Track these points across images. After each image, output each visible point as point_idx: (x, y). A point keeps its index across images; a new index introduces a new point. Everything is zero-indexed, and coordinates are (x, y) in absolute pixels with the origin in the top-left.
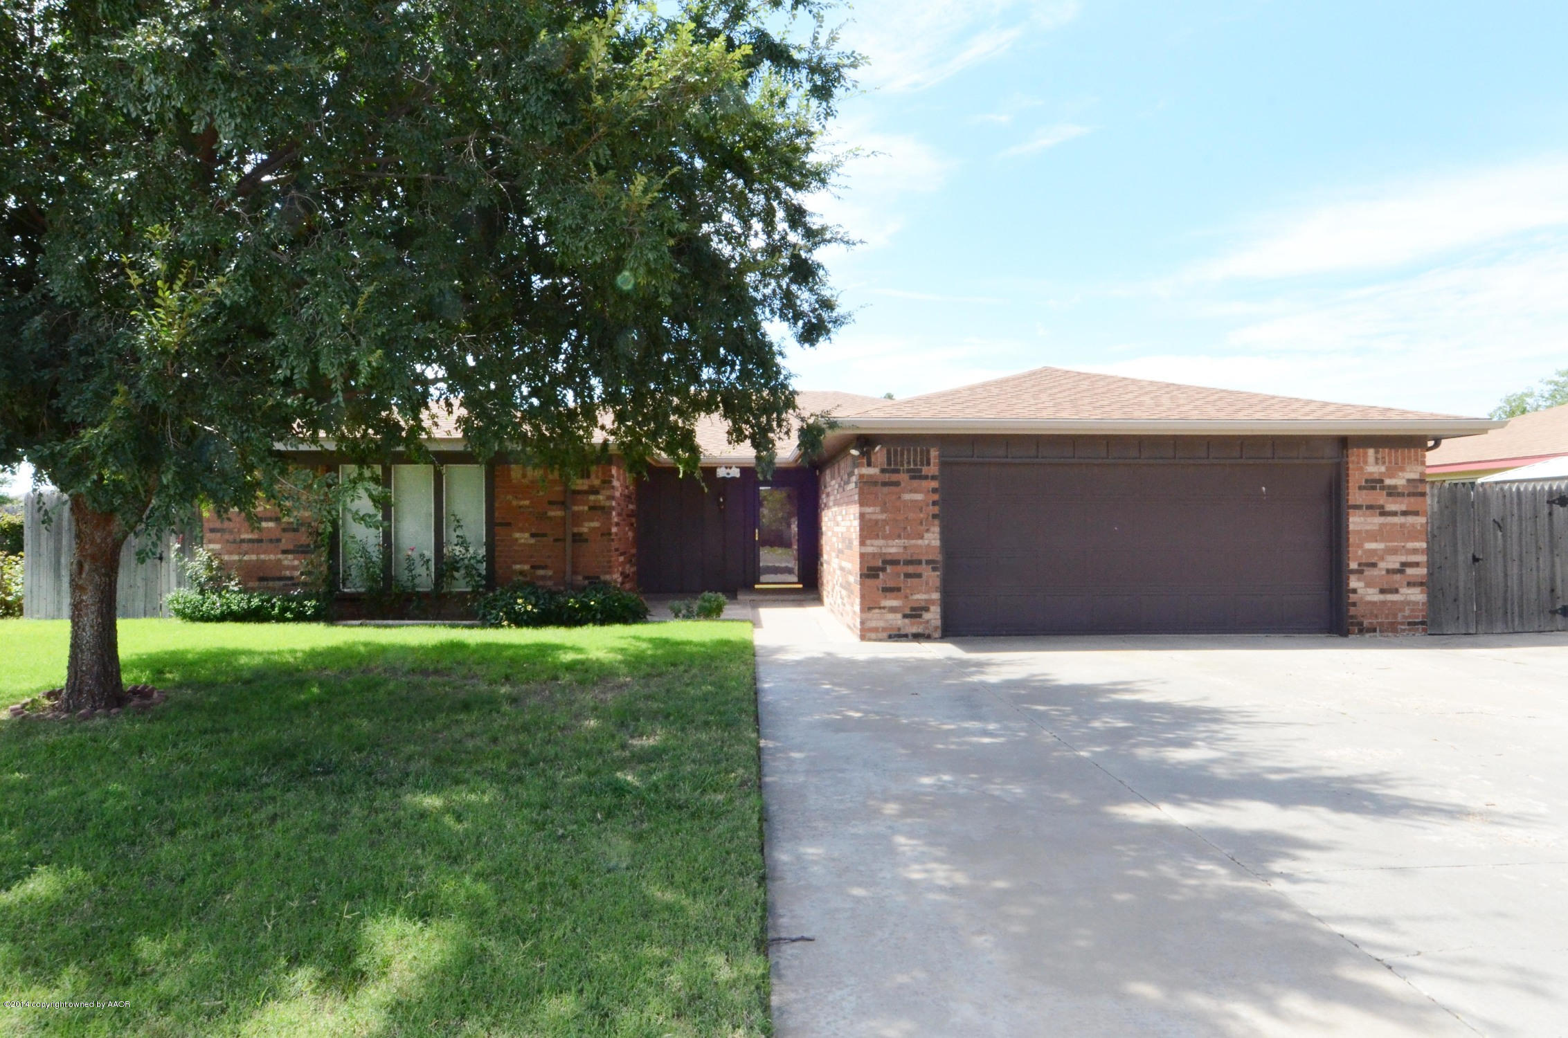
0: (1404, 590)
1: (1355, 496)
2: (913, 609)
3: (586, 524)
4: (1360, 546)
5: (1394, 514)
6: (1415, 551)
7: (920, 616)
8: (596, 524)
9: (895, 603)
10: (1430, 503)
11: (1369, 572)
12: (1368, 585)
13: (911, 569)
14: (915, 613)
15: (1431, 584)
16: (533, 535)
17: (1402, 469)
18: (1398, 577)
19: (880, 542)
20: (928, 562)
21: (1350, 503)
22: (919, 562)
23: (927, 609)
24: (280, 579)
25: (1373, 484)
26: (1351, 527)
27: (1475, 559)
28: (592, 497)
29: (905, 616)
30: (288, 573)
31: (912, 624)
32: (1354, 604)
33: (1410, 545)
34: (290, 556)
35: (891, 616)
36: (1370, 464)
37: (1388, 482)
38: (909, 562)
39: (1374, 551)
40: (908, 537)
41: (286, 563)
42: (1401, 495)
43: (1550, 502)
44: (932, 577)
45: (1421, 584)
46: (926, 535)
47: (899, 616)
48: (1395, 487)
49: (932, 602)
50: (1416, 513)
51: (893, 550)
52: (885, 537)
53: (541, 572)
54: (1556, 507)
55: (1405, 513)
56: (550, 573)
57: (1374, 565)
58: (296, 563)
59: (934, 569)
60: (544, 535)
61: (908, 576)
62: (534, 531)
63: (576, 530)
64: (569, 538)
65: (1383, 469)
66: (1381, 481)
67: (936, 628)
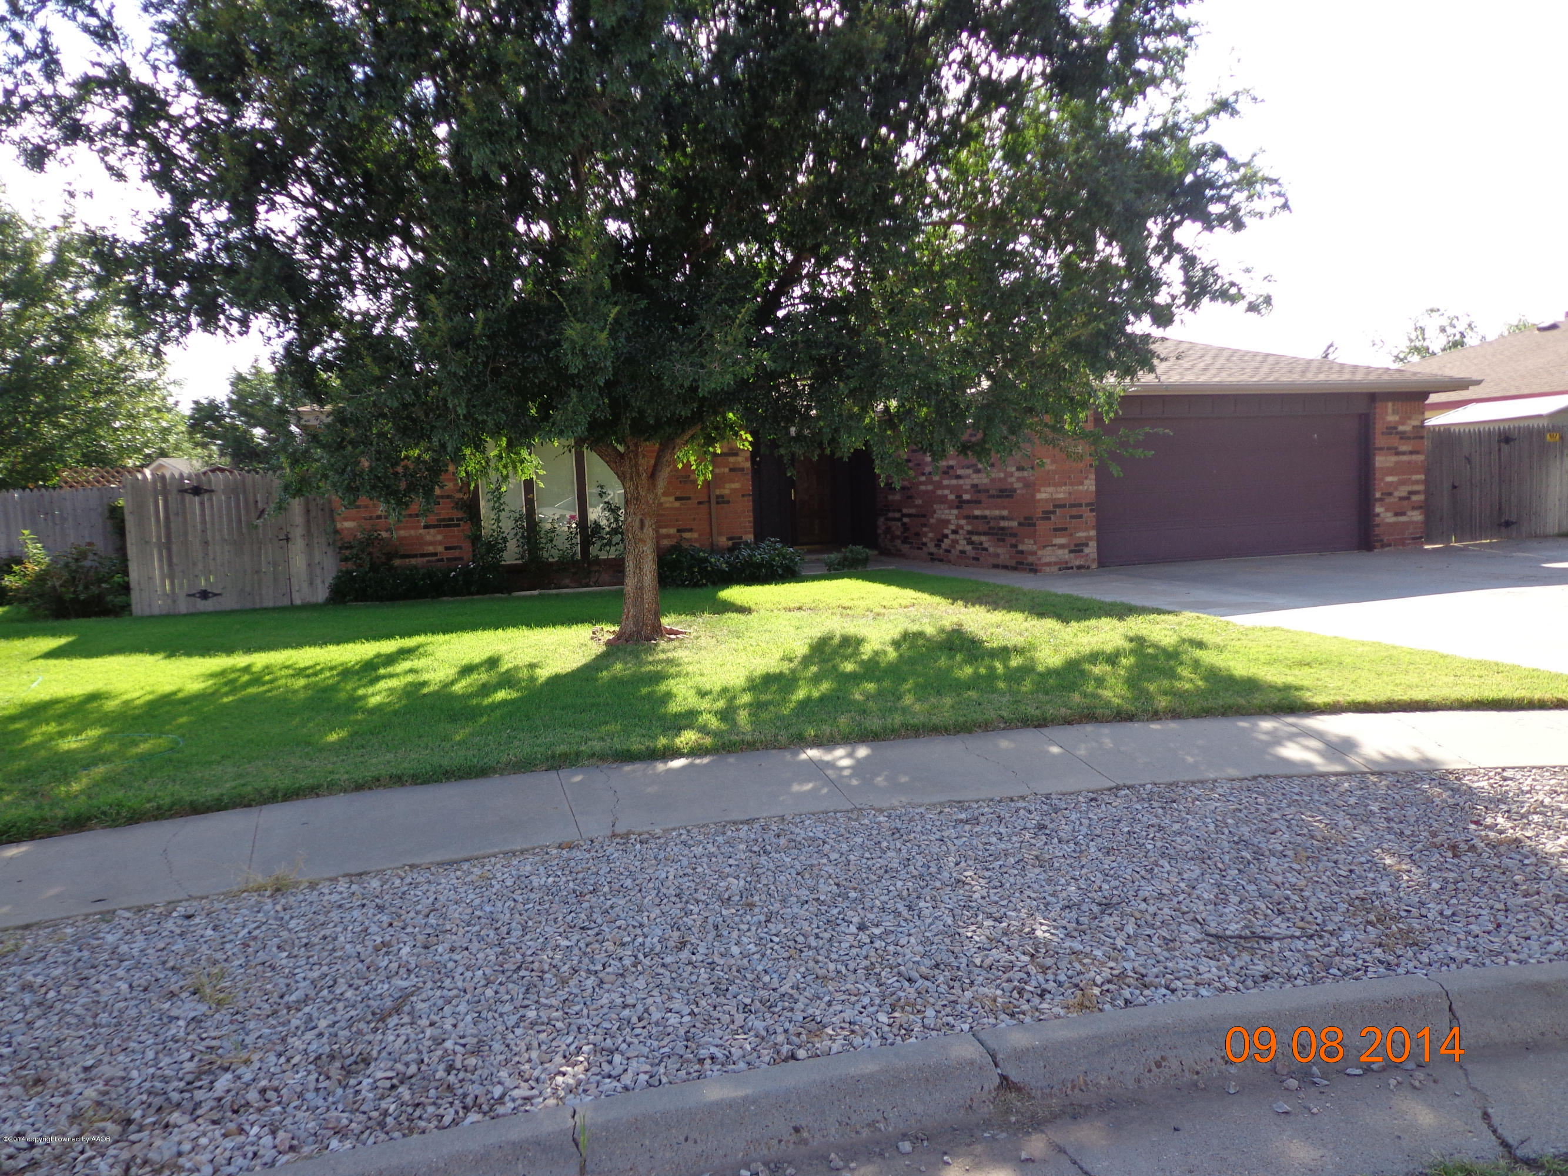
0: (1410, 513)
1: (1380, 441)
2: (1076, 545)
3: (727, 486)
4: (1382, 479)
5: (1403, 453)
6: (1417, 482)
7: (1081, 551)
8: (736, 486)
9: (1061, 541)
10: (1427, 443)
11: (1389, 500)
12: (1387, 510)
13: (1074, 511)
14: (1078, 549)
15: (1425, 507)
16: (677, 499)
17: (1410, 418)
18: (1405, 503)
19: (1051, 489)
20: (1087, 505)
21: (1377, 445)
22: (1081, 505)
23: (1087, 545)
24: (423, 555)
25: (1391, 430)
26: (1377, 465)
27: (1454, 487)
28: (732, 459)
29: (1071, 552)
30: (431, 549)
31: (1076, 558)
32: (1378, 525)
33: (1415, 477)
34: (432, 531)
35: (1060, 552)
36: (1390, 415)
37: (1401, 428)
38: (1072, 506)
39: (1390, 484)
40: (1072, 484)
41: (428, 538)
42: (1409, 438)
43: (1499, 441)
44: (1090, 517)
45: (1421, 507)
46: (1086, 482)
47: (1066, 551)
48: (1404, 432)
49: (1089, 538)
50: (1417, 453)
51: (1061, 496)
52: (1055, 485)
53: (687, 535)
54: (1503, 445)
55: (1411, 453)
56: (695, 535)
57: (1390, 494)
58: (439, 537)
59: (1092, 511)
60: (689, 498)
61: (1072, 517)
62: (678, 494)
63: (718, 492)
64: (713, 500)
65: (1397, 418)
66: (1395, 428)
67: (1093, 561)
